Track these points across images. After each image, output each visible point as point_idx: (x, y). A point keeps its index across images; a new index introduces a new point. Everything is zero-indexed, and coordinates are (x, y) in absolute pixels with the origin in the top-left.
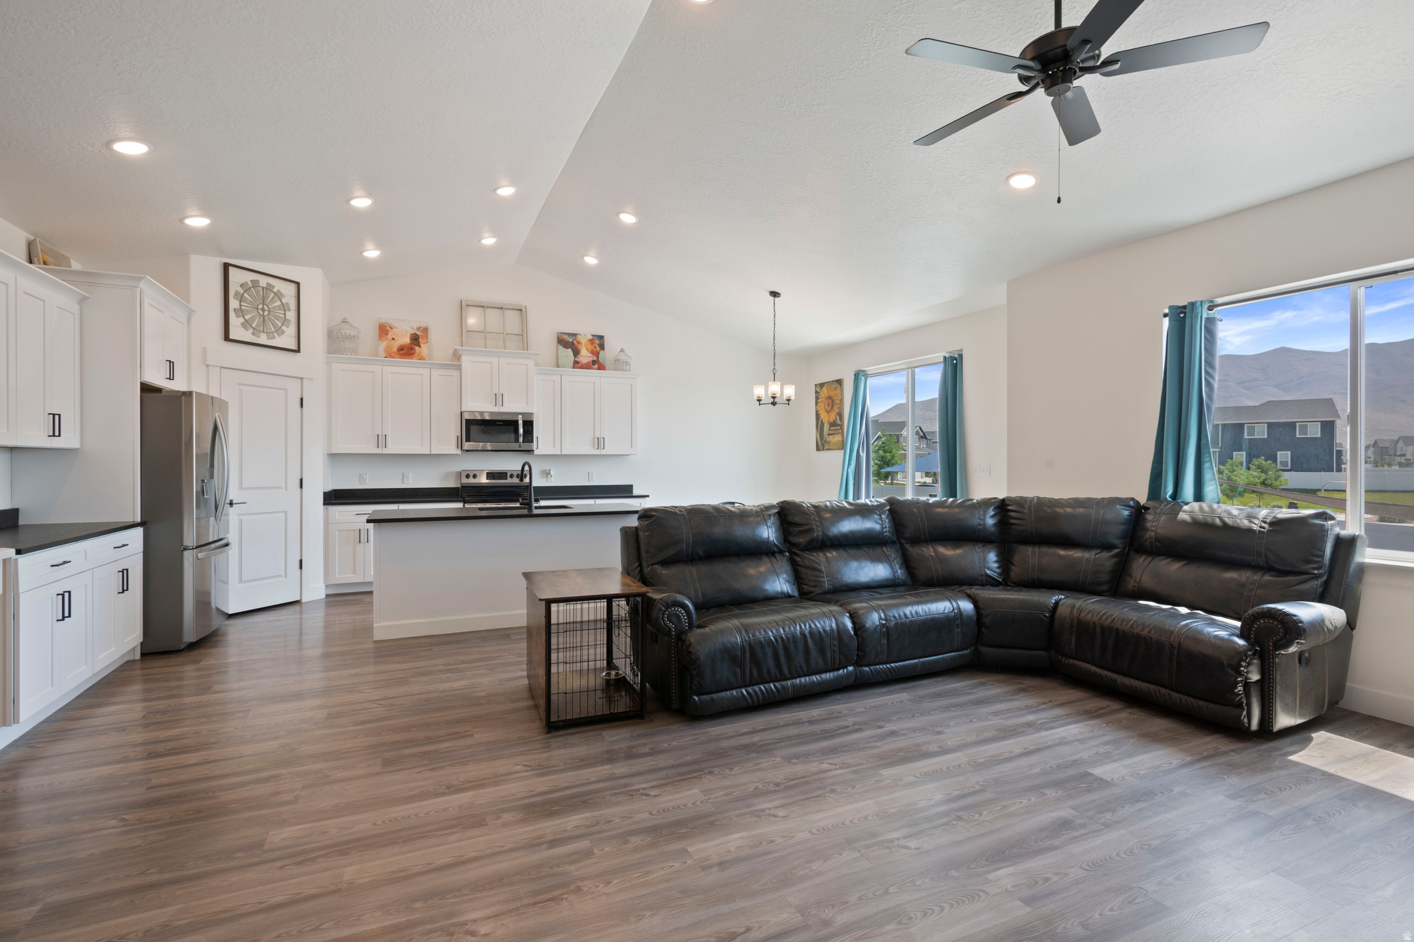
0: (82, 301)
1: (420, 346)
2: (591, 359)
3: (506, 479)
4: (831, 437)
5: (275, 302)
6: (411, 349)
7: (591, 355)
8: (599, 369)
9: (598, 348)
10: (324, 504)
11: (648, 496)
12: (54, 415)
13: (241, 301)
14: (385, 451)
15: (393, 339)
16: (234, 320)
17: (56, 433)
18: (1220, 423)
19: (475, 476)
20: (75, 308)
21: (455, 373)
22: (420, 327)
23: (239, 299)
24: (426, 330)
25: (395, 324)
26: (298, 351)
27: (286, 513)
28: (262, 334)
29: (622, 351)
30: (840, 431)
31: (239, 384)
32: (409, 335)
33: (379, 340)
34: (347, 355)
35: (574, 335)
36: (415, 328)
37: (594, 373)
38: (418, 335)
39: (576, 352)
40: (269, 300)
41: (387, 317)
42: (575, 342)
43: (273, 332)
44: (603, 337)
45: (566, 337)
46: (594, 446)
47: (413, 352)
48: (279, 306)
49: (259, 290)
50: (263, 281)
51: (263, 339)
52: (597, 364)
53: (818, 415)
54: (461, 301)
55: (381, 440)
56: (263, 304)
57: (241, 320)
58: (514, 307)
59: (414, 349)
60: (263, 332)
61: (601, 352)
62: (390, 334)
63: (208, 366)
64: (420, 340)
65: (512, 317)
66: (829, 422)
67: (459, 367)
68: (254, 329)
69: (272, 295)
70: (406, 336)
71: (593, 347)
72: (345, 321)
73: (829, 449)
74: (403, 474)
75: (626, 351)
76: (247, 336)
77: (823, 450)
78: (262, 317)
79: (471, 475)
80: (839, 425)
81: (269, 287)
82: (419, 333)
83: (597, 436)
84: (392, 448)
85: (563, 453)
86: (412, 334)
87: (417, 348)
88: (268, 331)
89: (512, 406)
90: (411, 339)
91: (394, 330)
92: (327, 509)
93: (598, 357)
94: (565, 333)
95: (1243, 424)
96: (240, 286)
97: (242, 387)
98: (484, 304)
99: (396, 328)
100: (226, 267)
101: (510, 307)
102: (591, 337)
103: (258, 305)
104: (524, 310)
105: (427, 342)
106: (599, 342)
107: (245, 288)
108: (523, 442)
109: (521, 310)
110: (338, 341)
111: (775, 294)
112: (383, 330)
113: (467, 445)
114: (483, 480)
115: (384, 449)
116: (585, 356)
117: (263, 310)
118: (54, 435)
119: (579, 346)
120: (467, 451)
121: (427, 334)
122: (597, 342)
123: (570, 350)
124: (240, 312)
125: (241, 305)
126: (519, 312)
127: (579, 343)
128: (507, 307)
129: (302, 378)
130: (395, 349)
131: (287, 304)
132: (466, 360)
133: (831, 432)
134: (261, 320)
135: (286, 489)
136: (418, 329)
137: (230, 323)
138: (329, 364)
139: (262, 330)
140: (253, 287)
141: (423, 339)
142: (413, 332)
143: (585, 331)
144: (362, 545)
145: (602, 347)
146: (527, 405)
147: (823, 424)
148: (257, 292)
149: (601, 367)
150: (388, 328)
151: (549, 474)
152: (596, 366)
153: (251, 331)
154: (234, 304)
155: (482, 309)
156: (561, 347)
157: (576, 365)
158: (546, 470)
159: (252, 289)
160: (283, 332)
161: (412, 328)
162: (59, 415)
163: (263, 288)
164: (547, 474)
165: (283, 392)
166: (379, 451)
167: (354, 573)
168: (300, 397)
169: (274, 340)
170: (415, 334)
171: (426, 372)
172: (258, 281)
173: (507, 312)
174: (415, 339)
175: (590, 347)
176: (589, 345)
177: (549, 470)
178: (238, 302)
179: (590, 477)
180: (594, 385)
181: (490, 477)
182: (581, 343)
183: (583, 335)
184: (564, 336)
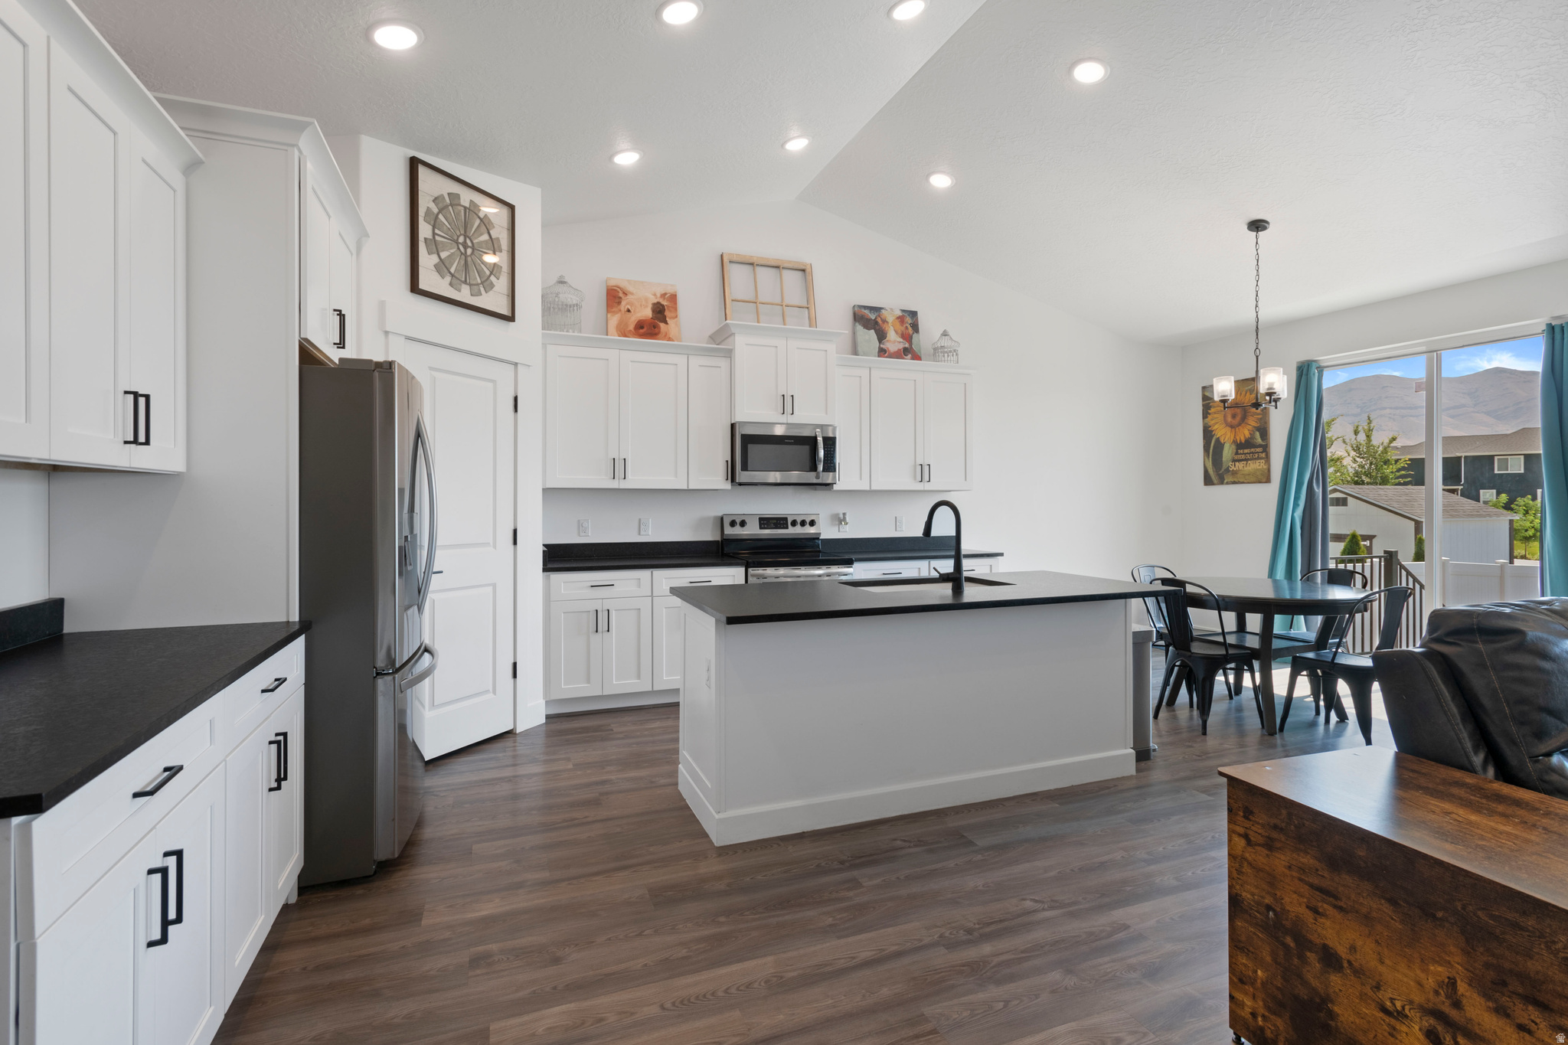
0: (192, 167)
1: (666, 323)
2: (901, 346)
3: (787, 528)
4: (1240, 465)
5: (481, 235)
6: (654, 327)
7: (901, 340)
8: (912, 359)
9: (910, 329)
10: (545, 570)
11: (1002, 555)
12: (136, 395)
13: (434, 227)
14: (624, 485)
15: (629, 311)
16: (427, 260)
17: (140, 437)
18: (1463, 455)
19: (743, 524)
20: (178, 180)
21: (723, 363)
22: (665, 294)
23: (432, 222)
24: (673, 298)
25: (630, 288)
26: (511, 318)
27: (494, 586)
28: (464, 286)
29: (945, 334)
30: (1263, 455)
31: (431, 368)
32: (650, 306)
33: (608, 311)
34: (567, 331)
35: (876, 310)
36: (659, 295)
37: (907, 362)
38: (663, 306)
39: (882, 336)
40: (473, 230)
41: (620, 276)
42: (879, 320)
43: (478, 285)
44: (916, 312)
45: (867, 312)
46: (915, 478)
47: (656, 330)
48: (486, 241)
49: (460, 211)
50: (466, 197)
51: (464, 295)
52: (909, 352)
53: (1208, 433)
54: (722, 256)
55: (617, 467)
56: (466, 237)
57: (435, 259)
58: (796, 267)
59: (659, 328)
60: (465, 282)
61: (915, 336)
62: (623, 303)
63: (387, 333)
64: (667, 313)
65: (792, 279)
66: (1235, 442)
67: (729, 354)
68: (452, 275)
69: (477, 222)
70: (647, 307)
71: (903, 328)
72: (561, 282)
73: (1234, 483)
74: (640, 520)
75: (950, 334)
76: (442, 287)
77: (1221, 482)
78: (463, 257)
79: (738, 521)
80: (1260, 446)
81: (473, 209)
82: (665, 303)
83: (919, 462)
84: (634, 481)
85: (873, 488)
86: (654, 304)
87: (662, 325)
88: (472, 282)
89: (807, 416)
90: (653, 311)
91: (630, 297)
92: (548, 578)
93: (911, 343)
94: (865, 307)
95: (1492, 457)
96: (434, 201)
97: (435, 373)
98: (754, 260)
99: (632, 294)
100: (414, 163)
101: (790, 266)
102: (900, 314)
103: (458, 237)
104: (808, 270)
105: (676, 317)
106: (910, 320)
107: (441, 205)
108: (823, 471)
109: (804, 270)
110: (556, 311)
111: (1257, 226)
112: (614, 297)
113: (742, 476)
114: (753, 530)
115: (622, 481)
116: (894, 341)
117: (466, 247)
118: (135, 441)
119: (885, 326)
120: (740, 484)
121: (676, 303)
122: (909, 320)
123: (873, 331)
124: (434, 246)
125: (434, 234)
126: (800, 273)
127: (884, 321)
128: (786, 265)
129: (516, 364)
130: (631, 327)
131: (498, 239)
132: (741, 343)
133: (1236, 457)
134: (463, 262)
135: (495, 547)
136: (663, 295)
137: (420, 264)
138: (544, 346)
139: (463, 279)
140: (451, 205)
141: (670, 311)
142: (655, 301)
143: (892, 301)
144: (599, 635)
145: (915, 327)
146: (827, 414)
147: (1219, 446)
148: (457, 214)
149: (917, 357)
150: (621, 295)
151: (844, 519)
152: (910, 356)
153: (448, 279)
154: (425, 230)
155: (751, 267)
156: (859, 328)
157: (882, 352)
158: (838, 514)
159: (450, 208)
160: (492, 286)
161: (655, 295)
162: (147, 397)
163: (465, 208)
164: (841, 520)
165: (490, 385)
166: (614, 485)
167: (588, 681)
168: (513, 395)
169: (480, 297)
170: (659, 303)
171: (681, 360)
172: (457, 196)
173: (785, 273)
174: (659, 312)
175: (901, 328)
176: (898, 324)
177: (844, 514)
178: (430, 227)
179: (898, 524)
180: (915, 384)
181: (764, 524)
182: (887, 322)
183: (889, 310)
184: (863, 310)
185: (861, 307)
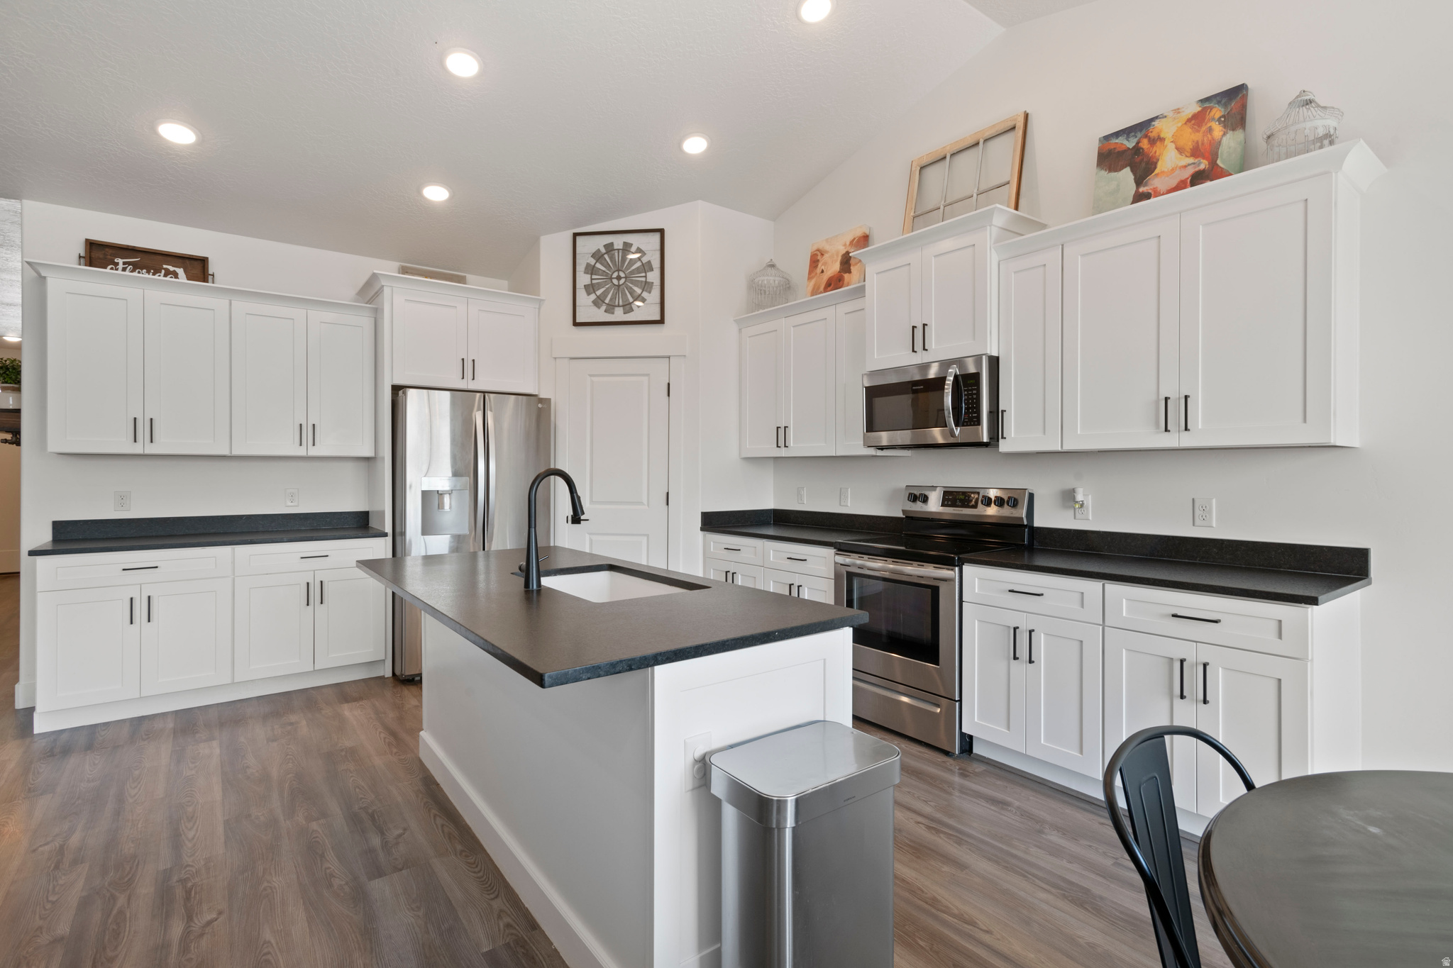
1: (850, 272)
3: (976, 506)
5: (633, 264)
6: (839, 279)
7: (1191, 161)
9: (1218, 128)
10: (703, 530)
13: (591, 275)
14: (787, 453)
15: (823, 271)
16: (584, 301)
19: (924, 499)
23: (590, 272)
24: (861, 241)
25: (830, 246)
26: (662, 320)
27: (647, 537)
28: (617, 309)
31: (590, 375)
32: (840, 256)
33: (808, 279)
36: (848, 243)
38: (851, 255)
39: (1145, 172)
40: (625, 263)
42: (1146, 144)
43: (630, 302)
44: (1245, 86)
45: (1124, 138)
46: (1157, 424)
47: (840, 283)
48: (638, 268)
49: (614, 254)
50: (618, 241)
51: (618, 316)
52: (1208, 172)
56: (618, 270)
57: (592, 298)
58: (1002, 128)
59: (843, 278)
60: (619, 306)
62: (820, 265)
63: (555, 360)
64: (852, 259)
65: (997, 151)
68: (607, 304)
69: (629, 256)
70: (836, 262)
71: (1198, 135)
72: (769, 265)
76: (599, 315)
78: (617, 287)
79: (917, 495)
81: (627, 247)
82: (853, 251)
83: (1166, 393)
84: (795, 448)
85: (1066, 448)
86: (844, 253)
87: (846, 275)
88: (624, 304)
90: (842, 263)
91: (826, 256)
92: (706, 536)
93: (1213, 157)
94: (1117, 134)
96: (591, 256)
97: (594, 379)
98: (947, 151)
99: (830, 251)
100: (575, 237)
101: (993, 132)
102: (1196, 110)
103: (612, 274)
104: (1020, 124)
106: (1222, 110)
107: (598, 257)
108: (961, 425)
112: (815, 260)
113: (868, 439)
114: (936, 506)
117: (618, 277)
121: (865, 245)
122: (1218, 112)
123: (1129, 169)
124: (591, 288)
125: (591, 280)
126: (1010, 135)
127: (1156, 142)
128: (987, 135)
129: (668, 357)
130: (822, 288)
131: (649, 262)
134: (616, 291)
136: (856, 240)
137: (579, 305)
138: (740, 331)
139: (617, 304)
140: (607, 252)
142: (846, 250)
146: (975, 338)
148: (612, 258)
150: (819, 258)
153: (604, 308)
154: (583, 280)
155: (945, 162)
158: (1068, 491)
159: (606, 255)
160: (644, 301)
161: (845, 245)
163: (620, 249)
164: (1071, 498)
165: (644, 379)
168: (666, 382)
169: (633, 313)
170: (850, 250)
171: (831, 313)
172: (613, 244)
173: (990, 145)
174: (846, 261)
175: (1191, 138)
176: (1187, 134)
178: (588, 276)
179: (1197, 512)
180: (1159, 242)
181: (948, 500)
182: (1162, 140)
183: (1171, 114)
184: (1114, 141)
185: (1107, 138)
